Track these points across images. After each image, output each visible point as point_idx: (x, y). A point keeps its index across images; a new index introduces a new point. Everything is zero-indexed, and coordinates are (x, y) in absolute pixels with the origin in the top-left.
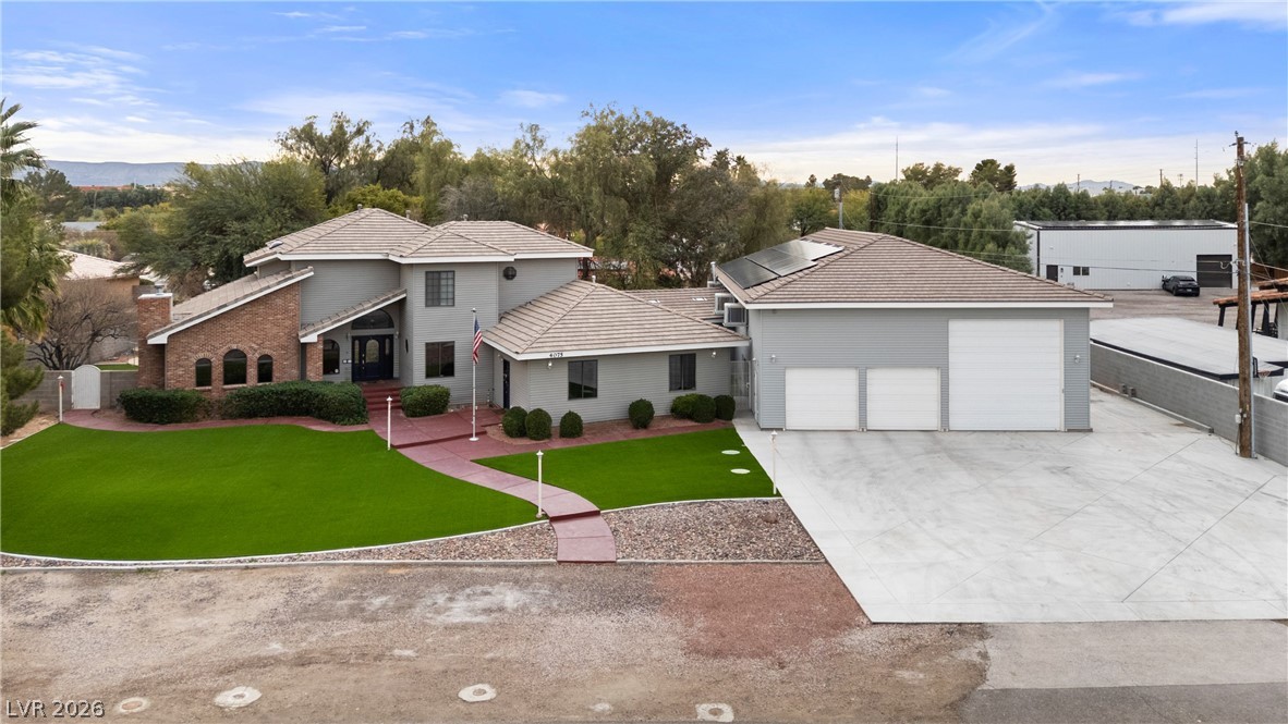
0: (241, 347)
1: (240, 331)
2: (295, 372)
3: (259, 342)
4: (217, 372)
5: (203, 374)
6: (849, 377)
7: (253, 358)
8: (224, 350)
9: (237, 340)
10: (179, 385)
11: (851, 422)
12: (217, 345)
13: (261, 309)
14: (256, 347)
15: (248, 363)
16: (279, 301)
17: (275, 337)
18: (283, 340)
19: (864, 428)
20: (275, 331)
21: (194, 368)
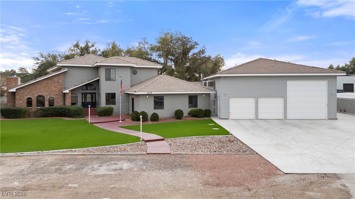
0: (42, 94)
1: (42, 89)
2: (62, 103)
3: (49, 93)
4: (34, 102)
5: (29, 102)
6: (252, 101)
7: (47, 98)
8: (37, 95)
9: (41, 92)
10: (20, 106)
11: (253, 116)
12: (34, 93)
13: (50, 82)
14: (48, 94)
15: (45, 100)
16: (56, 79)
17: (55, 91)
18: (58, 92)
19: (257, 118)
20: (55, 89)
21: (26, 101)
